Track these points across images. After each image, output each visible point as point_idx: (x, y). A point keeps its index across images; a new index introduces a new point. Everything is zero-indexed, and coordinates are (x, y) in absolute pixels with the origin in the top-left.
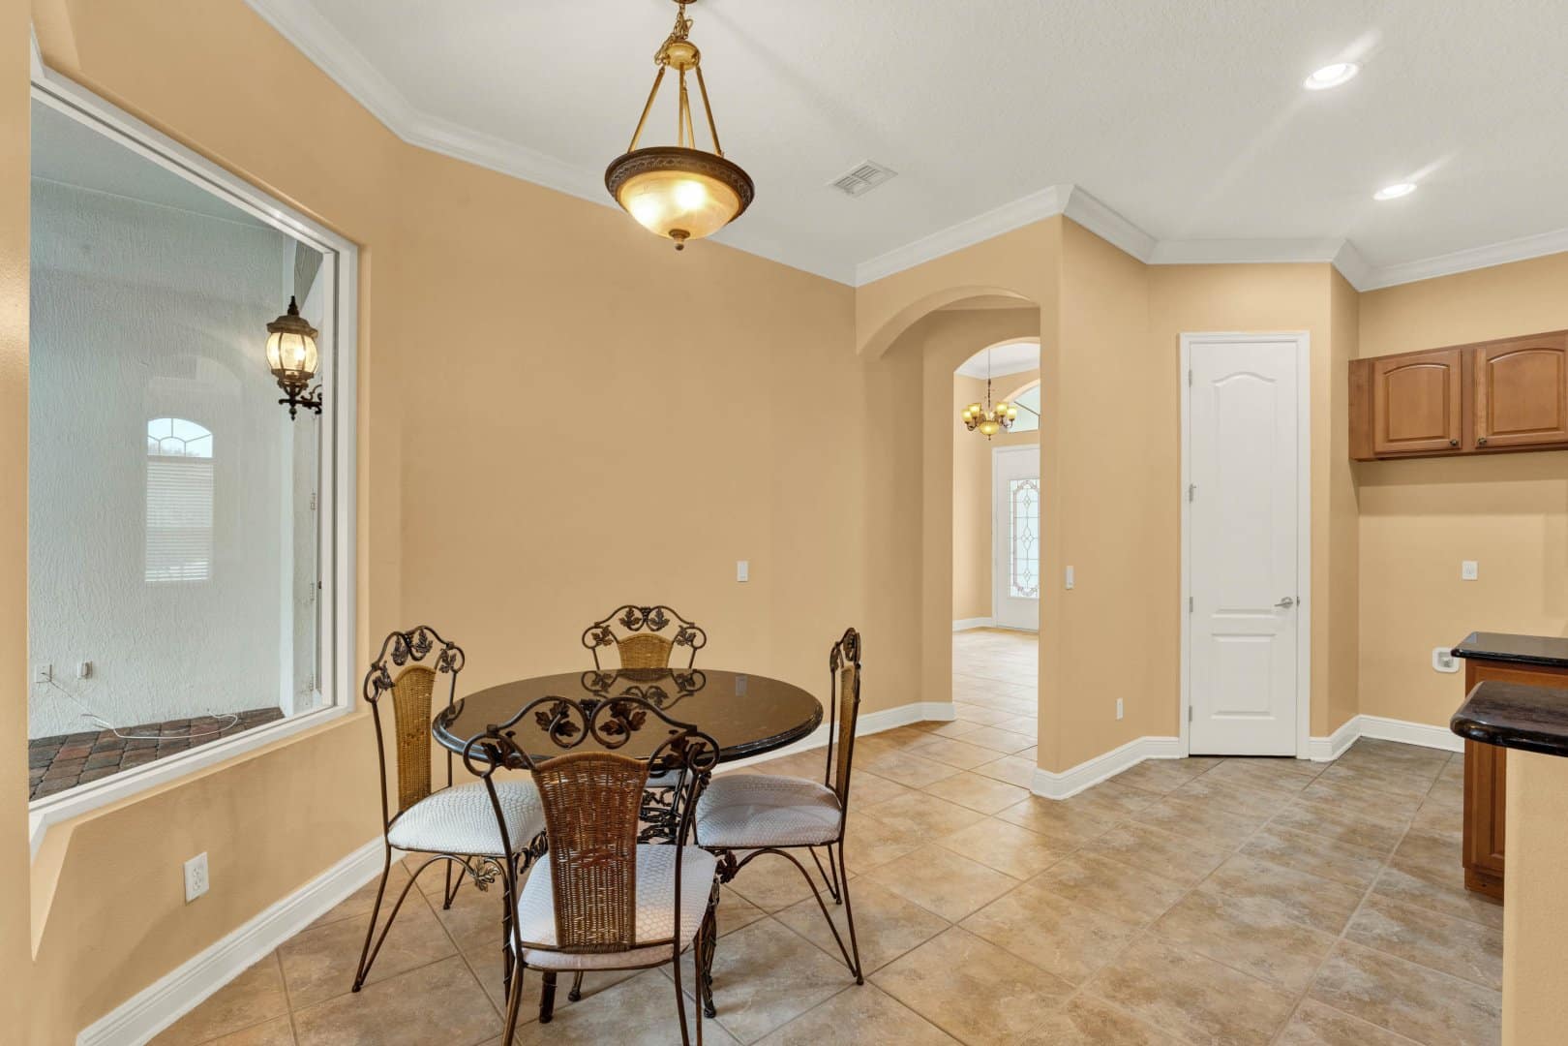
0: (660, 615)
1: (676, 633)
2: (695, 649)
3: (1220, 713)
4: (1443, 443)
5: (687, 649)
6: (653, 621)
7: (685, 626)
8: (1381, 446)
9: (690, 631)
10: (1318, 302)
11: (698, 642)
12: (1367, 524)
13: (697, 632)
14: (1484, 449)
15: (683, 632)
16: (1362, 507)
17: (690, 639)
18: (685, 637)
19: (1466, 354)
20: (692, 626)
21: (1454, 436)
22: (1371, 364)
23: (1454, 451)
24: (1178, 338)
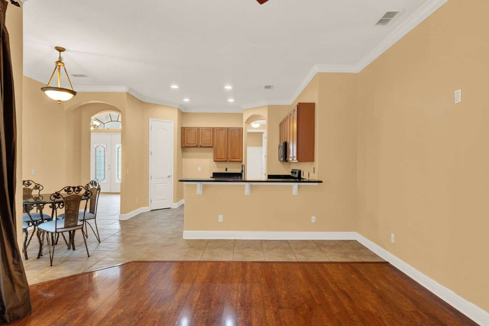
0: (28, 182)
1: (34, 187)
2: (40, 190)
3: (157, 200)
4: (195, 145)
5: (38, 191)
6: (26, 184)
7: (37, 185)
8: (186, 145)
9: (38, 186)
10: (175, 115)
11: (41, 188)
12: (184, 160)
13: (40, 186)
14: (201, 147)
15: (36, 186)
16: (183, 157)
17: (38, 188)
18: (37, 187)
19: (198, 129)
20: (39, 185)
21: (197, 144)
22: (185, 128)
23: (197, 147)
24: (149, 119)
